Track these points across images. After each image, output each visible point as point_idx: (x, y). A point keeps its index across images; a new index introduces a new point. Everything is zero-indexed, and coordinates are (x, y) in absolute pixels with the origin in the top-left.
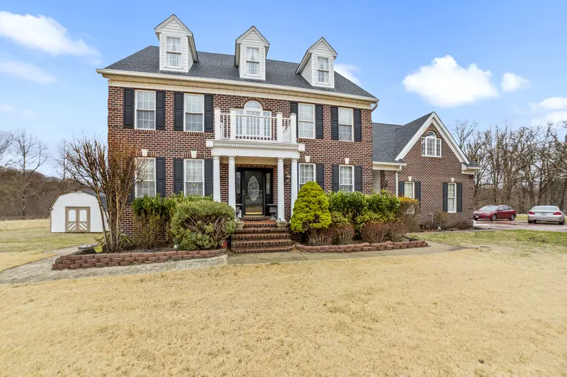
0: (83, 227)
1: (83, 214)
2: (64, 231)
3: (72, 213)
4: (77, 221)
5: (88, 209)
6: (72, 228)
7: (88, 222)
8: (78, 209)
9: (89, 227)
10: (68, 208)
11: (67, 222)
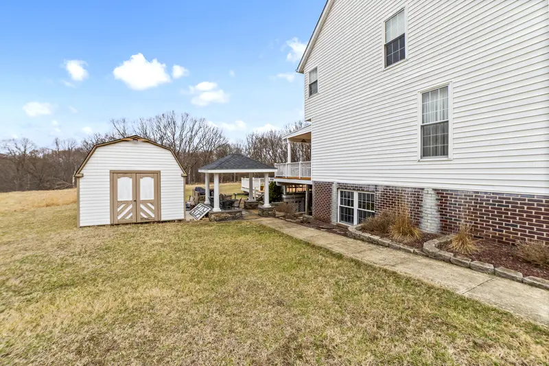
0: (147, 212)
1: (147, 184)
2: (108, 222)
3: (125, 185)
4: (136, 201)
5: (156, 175)
6: (125, 214)
7: (157, 202)
8: (136, 175)
9: (158, 210)
10: (115, 175)
11: (114, 202)
